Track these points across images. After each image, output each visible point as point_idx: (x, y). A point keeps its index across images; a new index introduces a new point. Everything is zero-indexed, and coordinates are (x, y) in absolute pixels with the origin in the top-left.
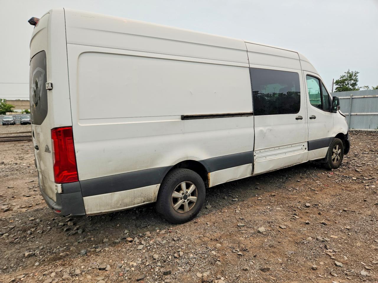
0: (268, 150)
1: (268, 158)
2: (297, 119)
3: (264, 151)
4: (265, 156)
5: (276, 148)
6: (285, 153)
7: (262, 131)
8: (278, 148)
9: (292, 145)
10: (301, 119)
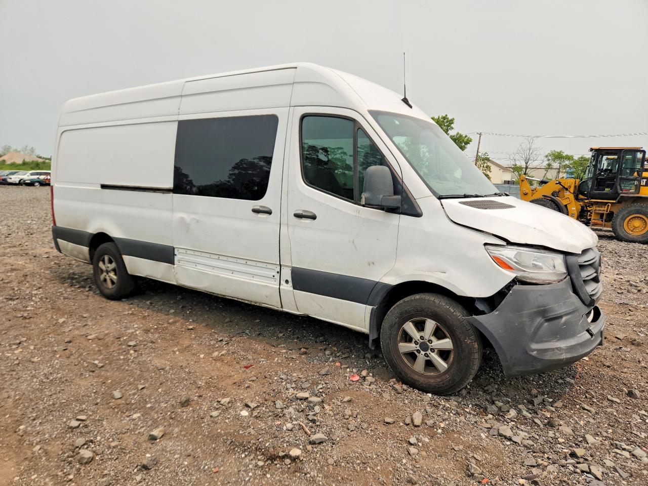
0: (199, 254)
1: (199, 267)
2: (256, 211)
3: (192, 252)
4: (197, 263)
5: (212, 256)
6: (233, 271)
7: (182, 219)
8: (217, 257)
9: (248, 261)
10: (269, 213)
